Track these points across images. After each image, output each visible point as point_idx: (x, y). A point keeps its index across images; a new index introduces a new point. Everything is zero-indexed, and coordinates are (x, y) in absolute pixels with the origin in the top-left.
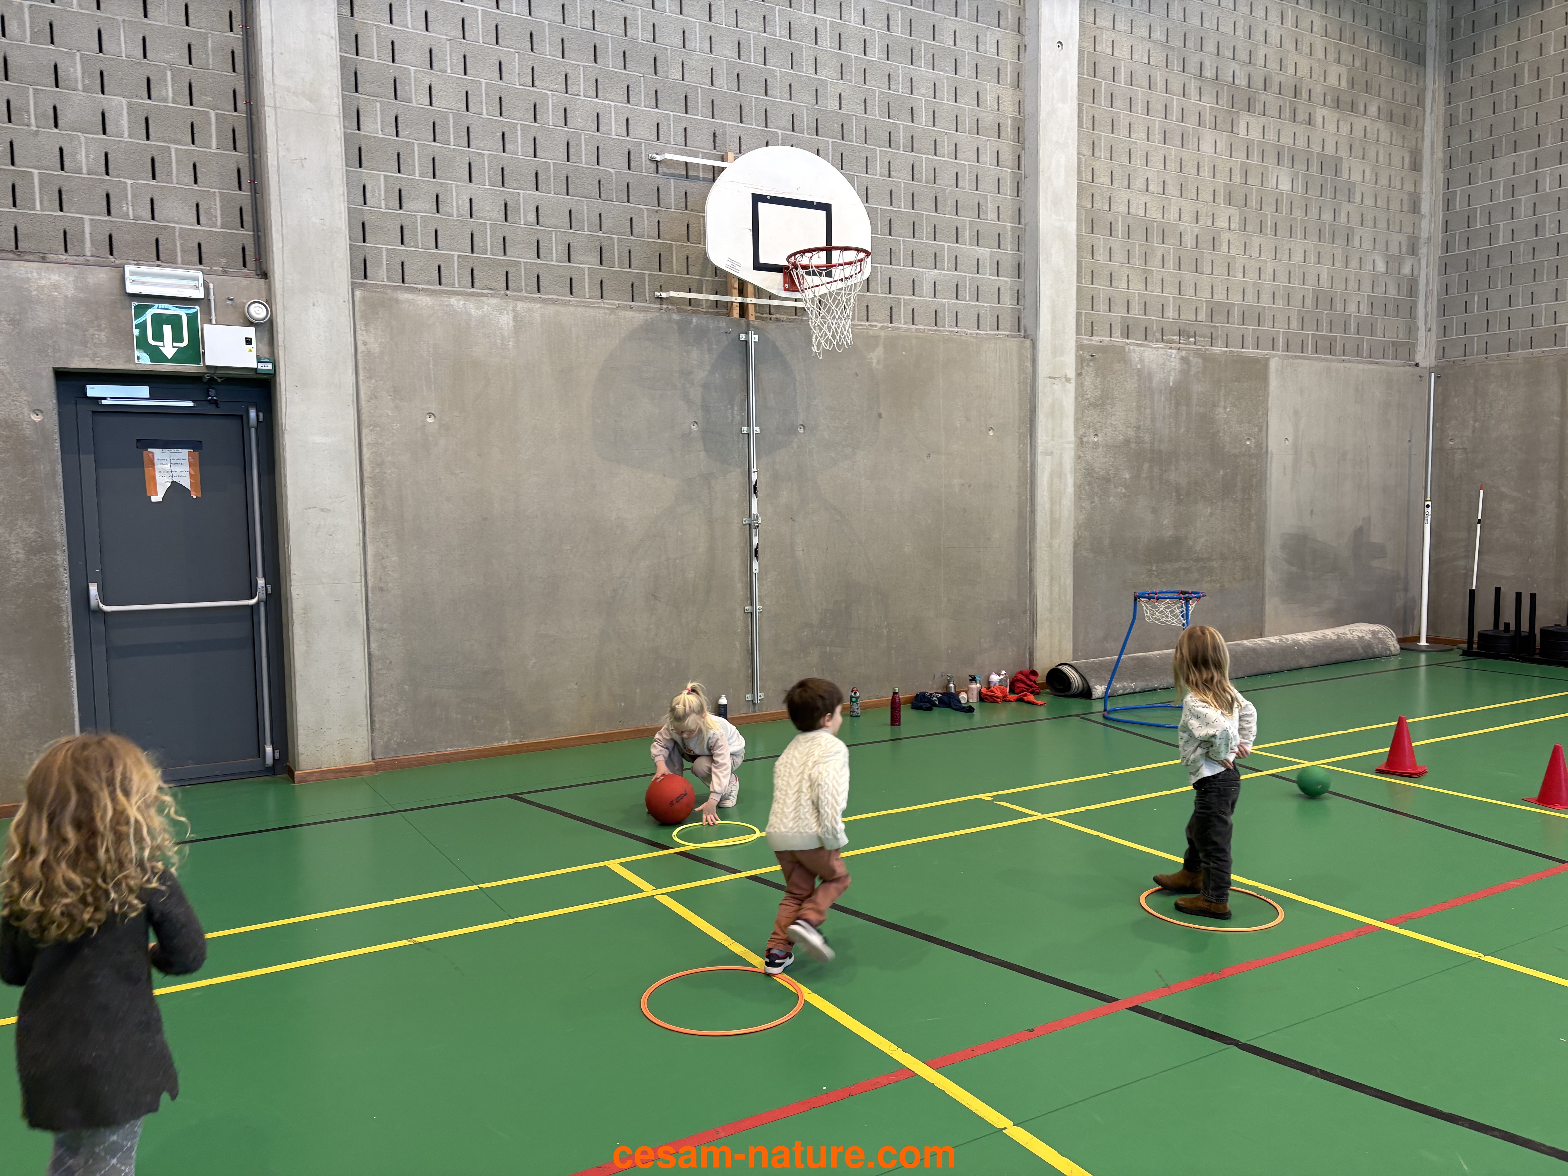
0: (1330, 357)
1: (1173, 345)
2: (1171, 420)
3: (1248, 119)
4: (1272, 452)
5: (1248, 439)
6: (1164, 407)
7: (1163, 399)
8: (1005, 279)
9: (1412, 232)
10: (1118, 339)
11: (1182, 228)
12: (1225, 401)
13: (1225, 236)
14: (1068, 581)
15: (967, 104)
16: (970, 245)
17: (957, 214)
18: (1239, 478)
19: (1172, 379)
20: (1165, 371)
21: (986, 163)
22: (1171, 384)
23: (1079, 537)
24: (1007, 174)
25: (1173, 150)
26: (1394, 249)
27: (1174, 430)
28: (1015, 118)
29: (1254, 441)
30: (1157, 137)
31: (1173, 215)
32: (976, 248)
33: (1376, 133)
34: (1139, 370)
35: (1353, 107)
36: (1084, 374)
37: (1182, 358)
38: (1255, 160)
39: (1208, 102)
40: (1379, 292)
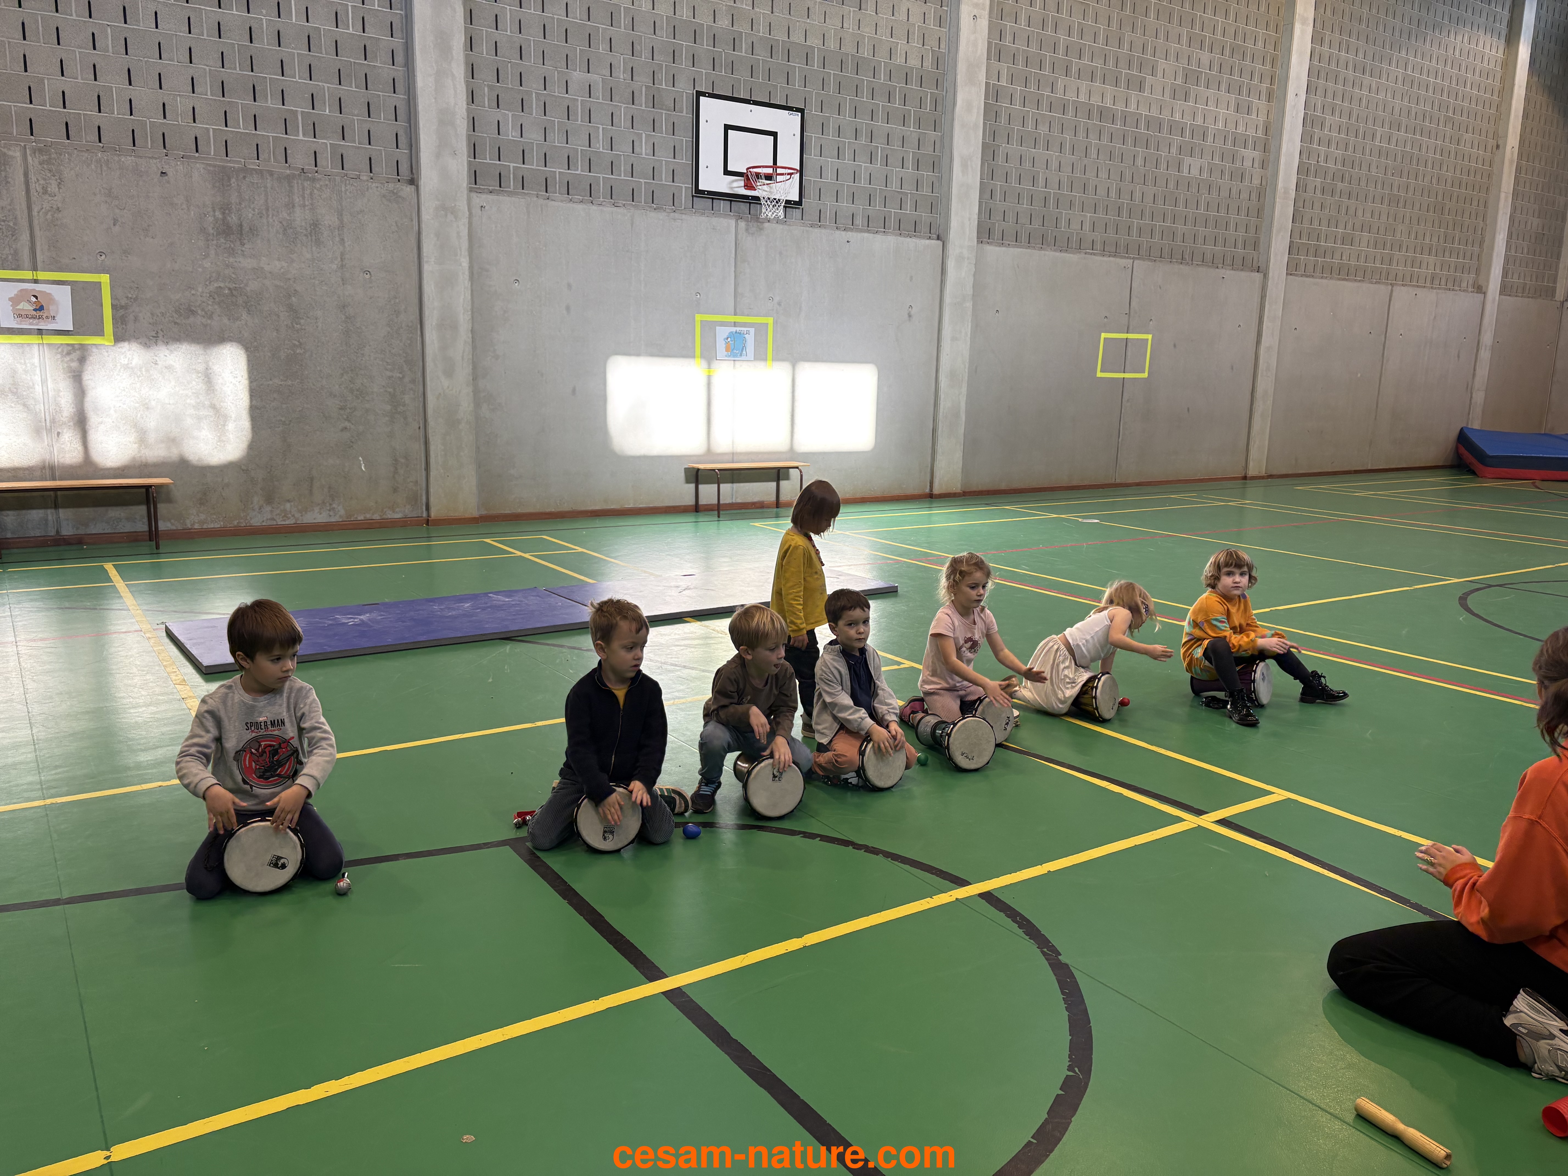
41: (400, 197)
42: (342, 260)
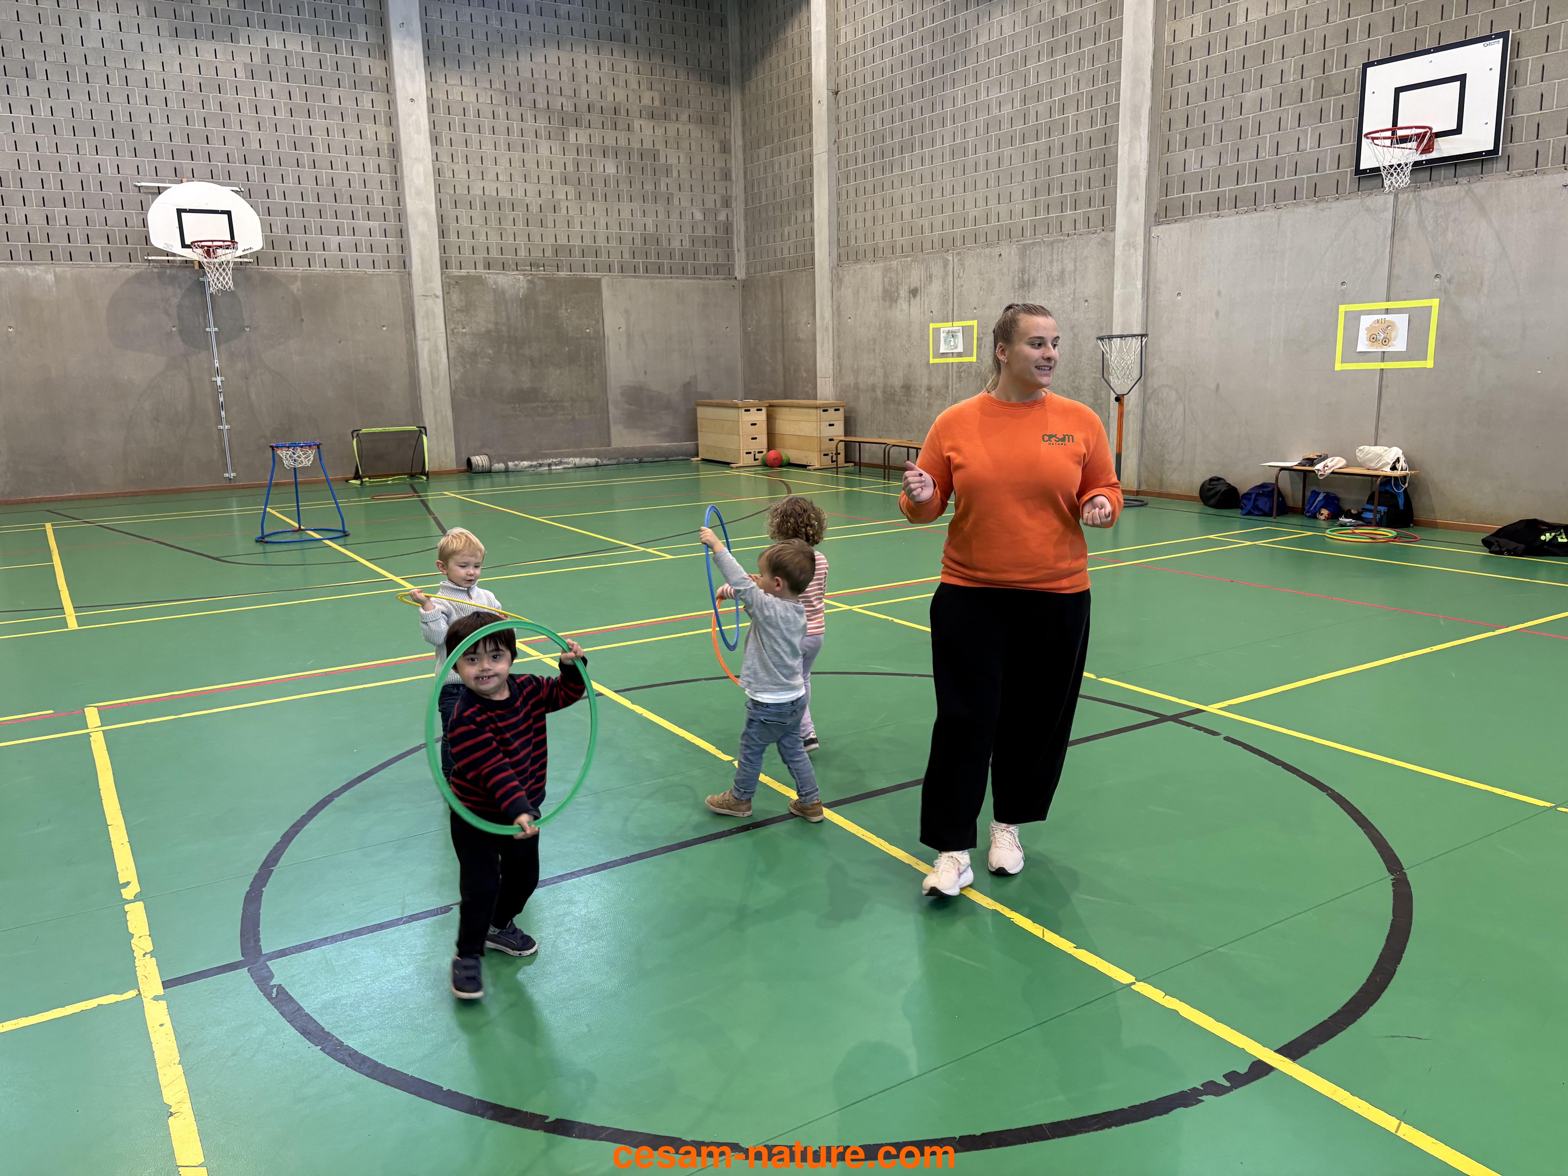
0: (658, 275)
1: (525, 272)
2: (522, 318)
3: (577, 131)
4: (608, 335)
5: (587, 328)
6: (517, 311)
7: (515, 305)
8: (391, 239)
9: (725, 193)
10: (481, 270)
11: (528, 202)
12: (566, 305)
13: (564, 205)
14: (449, 413)
15: (353, 138)
16: (363, 220)
17: (351, 203)
18: (582, 352)
19: (521, 294)
20: (516, 289)
21: (371, 172)
22: (521, 297)
23: (456, 388)
24: (387, 177)
25: (516, 155)
26: (710, 204)
27: (525, 324)
28: (389, 144)
29: (592, 329)
30: (503, 147)
31: (520, 194)
32: (368, 222)
33: (688, 131)
34: (494, 289)
35: (665, 117)
36: (451, 293)
37: (528, 281)
38: (585, 156)
39: (542, 123)
40: (699, 232)
41: (1108, 241)
42: (1074, 294)
